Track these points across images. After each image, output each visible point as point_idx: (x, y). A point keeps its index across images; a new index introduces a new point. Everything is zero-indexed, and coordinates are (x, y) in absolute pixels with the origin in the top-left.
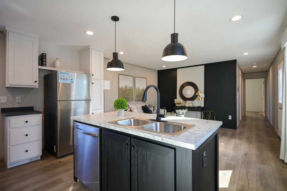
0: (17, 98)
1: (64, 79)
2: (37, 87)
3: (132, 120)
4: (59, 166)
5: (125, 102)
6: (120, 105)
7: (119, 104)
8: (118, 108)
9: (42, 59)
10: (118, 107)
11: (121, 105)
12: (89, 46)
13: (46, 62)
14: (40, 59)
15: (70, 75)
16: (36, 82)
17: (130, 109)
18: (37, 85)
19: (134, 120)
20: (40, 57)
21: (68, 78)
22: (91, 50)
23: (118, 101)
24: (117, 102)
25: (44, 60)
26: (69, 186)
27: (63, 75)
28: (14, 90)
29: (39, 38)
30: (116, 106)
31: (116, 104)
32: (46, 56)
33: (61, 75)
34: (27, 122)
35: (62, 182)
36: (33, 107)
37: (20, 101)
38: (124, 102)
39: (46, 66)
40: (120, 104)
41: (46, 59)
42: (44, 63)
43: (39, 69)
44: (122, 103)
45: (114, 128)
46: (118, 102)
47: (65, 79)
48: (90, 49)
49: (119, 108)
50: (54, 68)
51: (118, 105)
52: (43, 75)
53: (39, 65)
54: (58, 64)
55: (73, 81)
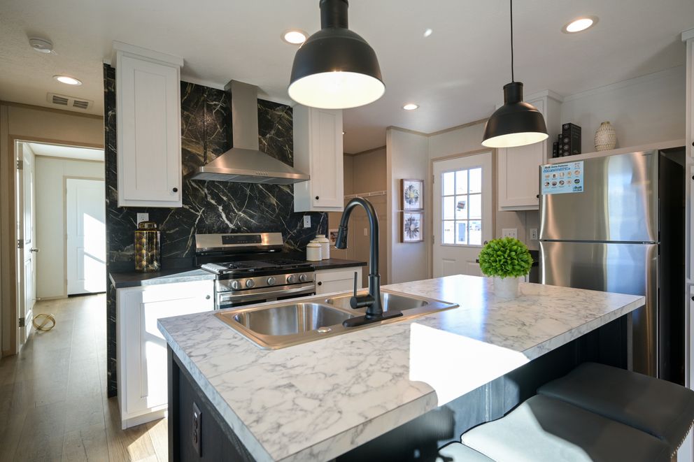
0: (532, 230)
1: (554, 184)
9: (562, 141)
12: (681, 35)
13: (568, 143)
14: (560, 142)
15: (572, 170)
16: (538, 196)
20: (561, 137)
21: (565, 180)
25: (566, 141)
27: (552, 173)
28: (527, 215)
29: (547, 94)
32: (569, 129)
33: (547, 174)
37: (536, 238)
39: (570, 155)
41: (568, 137)
42: (566, 147)
47: (558, 184)
55: (581, 184)
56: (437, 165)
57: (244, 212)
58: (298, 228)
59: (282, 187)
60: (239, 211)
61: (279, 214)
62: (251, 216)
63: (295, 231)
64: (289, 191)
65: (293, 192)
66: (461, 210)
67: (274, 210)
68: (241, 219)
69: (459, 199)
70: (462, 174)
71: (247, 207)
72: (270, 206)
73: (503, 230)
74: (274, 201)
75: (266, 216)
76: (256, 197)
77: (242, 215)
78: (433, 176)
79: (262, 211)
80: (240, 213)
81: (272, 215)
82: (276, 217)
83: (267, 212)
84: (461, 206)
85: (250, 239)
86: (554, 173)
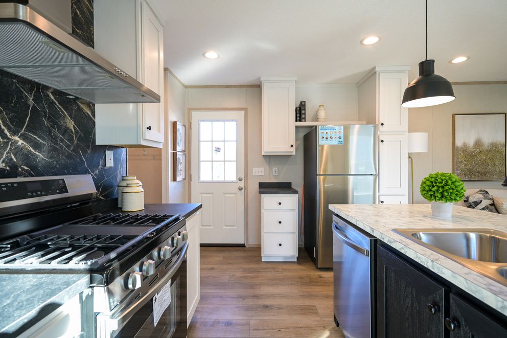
0: (274, 169)
1: (327, 138)
2: (294, 154)
3: (473, 236)
4: (317, 284)
5: (453, 183)
6: (438, 191)
7: (435, 188)
8: (433, 198)
9: (300, 112)
10: (431, 195)
11: (441, 190)
12: (375, 68)
13: (305, 114)
14: (298, 112)
15: (337, 131)
16: (292, 146)
17: (489, 202)
18: (293, 151)
19: (481, 239)
20: (298, 109)
21: (333, 136)
22: (379, 74)
23: (433, 180)
24: (428, 183)
25: (303, 112)
26: (324, 327)
27: (325, 131)
28: (271, 158)
29: (296, 79)
30: (427, 192)
31: (427, 188)
32: (305, 105)
33: (322, 131)
34: (280, 204)
35: (316, 313)
36: (291, 183)
37: (277, 174)
38: (450, 183)
39: (305, 121)
40: (439, 187)
41: (305, 110)
42: (303, 116)
43: (297, 127)
44: (446, 184)
45: (403, 248)
46: (432, 182)
47: (329, 138)
48: (377, 73)
49: (435, 197)
50: (317, 121)
51: (430, 190)
52: (302, 135)
53: (296, 121)
54: (322, 114)
55: (342, 140)
56: (194, 114)
57: (24, 137)
58: (100, 167)
59: (81, 105)
60: (14, 133)
61: (77, 146)
62: (37, 146)
63: (97, 172)
64: (90, 114)
65: (94, 116)
66: (218, 153)
67: (71, 140)
68: (18, 151)
69: (216, 145)
70: (218, 125)
71: (28, 129)
72: (66, 130)
73: (254, 168)
74: (71, 124)
75: (61, 147)
76: (45, 113)
77: (20, 142)
78: (191, 123)
79: (54, 139)
80: (17, 138)
81: (68, 146)
82: (73, 151)
83: (62, 141)
84: (218, 150)
85: (47, 188)
86: (327, 131)
